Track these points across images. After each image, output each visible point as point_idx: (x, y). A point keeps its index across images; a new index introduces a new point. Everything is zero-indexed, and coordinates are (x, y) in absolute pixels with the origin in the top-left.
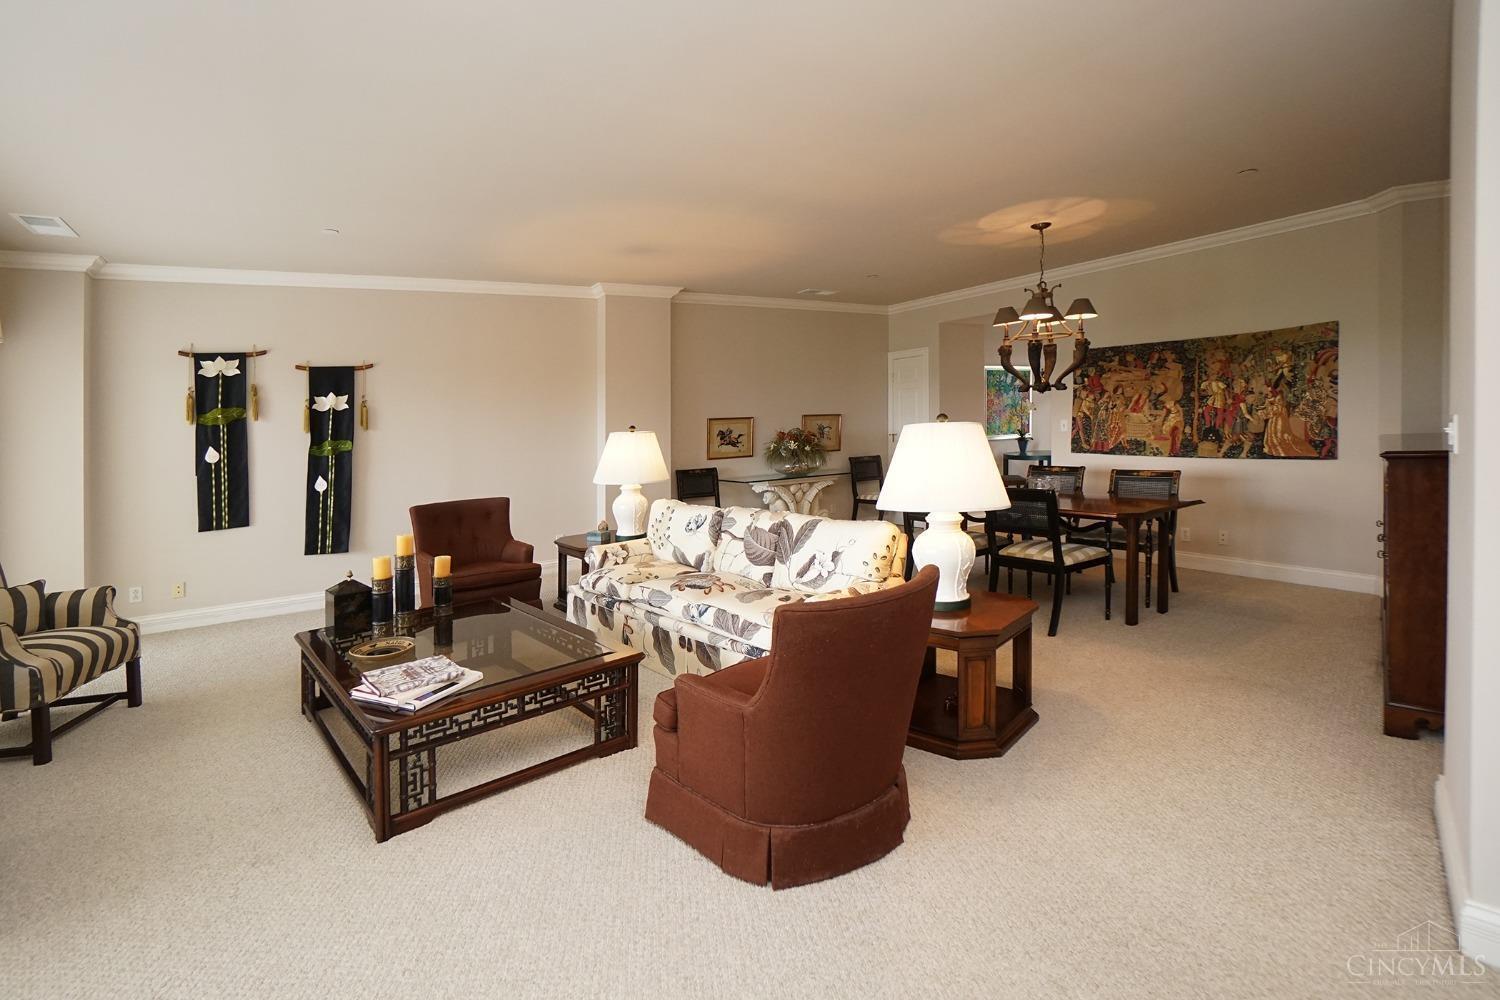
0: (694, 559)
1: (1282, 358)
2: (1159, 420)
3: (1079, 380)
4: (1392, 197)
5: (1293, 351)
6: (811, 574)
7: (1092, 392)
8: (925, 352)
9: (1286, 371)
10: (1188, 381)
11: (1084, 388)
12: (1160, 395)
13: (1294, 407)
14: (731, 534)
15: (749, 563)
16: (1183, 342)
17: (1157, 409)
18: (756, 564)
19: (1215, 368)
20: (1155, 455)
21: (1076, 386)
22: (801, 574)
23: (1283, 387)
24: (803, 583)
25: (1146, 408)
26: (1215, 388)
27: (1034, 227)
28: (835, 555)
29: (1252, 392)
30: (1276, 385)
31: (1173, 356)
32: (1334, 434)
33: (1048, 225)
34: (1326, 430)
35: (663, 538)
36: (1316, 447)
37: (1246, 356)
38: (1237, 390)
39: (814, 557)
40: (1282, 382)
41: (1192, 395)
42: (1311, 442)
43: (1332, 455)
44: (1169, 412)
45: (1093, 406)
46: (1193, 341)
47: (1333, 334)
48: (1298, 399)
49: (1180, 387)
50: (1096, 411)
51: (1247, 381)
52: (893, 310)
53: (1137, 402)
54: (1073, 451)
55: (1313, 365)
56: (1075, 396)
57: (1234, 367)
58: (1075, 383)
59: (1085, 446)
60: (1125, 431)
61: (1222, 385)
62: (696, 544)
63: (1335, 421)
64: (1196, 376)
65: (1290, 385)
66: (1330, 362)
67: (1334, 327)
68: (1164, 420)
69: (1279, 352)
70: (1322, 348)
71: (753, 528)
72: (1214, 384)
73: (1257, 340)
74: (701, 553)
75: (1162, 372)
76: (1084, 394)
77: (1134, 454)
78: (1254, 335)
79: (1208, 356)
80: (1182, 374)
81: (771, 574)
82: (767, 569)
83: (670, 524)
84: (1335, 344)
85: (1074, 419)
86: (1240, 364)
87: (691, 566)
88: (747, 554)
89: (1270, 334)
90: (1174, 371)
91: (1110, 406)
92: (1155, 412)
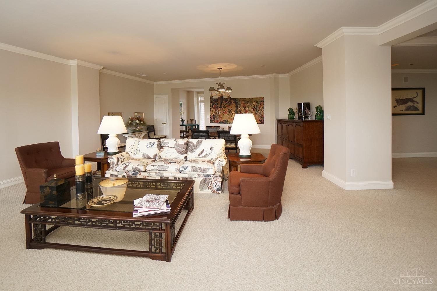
0: (153, 156)
1: (255, 103)
2: (231, 115)
3: (212, 106)
4: (273, 75)
5: (256, 102)
6: (203, 154)
7: (215, 109)
8: (167, 96)
9: (255, 106)
10: (237, 107)
11: (213, 108)
12: (231, 110)
13: (257, 113)
14: (168, 147)
15: (179, 154)
16: (236, 99)
17: (230, 113)
18: (182, 154)
19: (242, 105)
20: (230, 123)
21: (211, 107)
22: (199, 155)
23: (255, 109)
24: (200, 157)
25: (228, 113)
26: (242, 109)
27: (218, 68)
28: (211, 149)
29: (249, 110)
30: (253, 109)
31: (233, 102)
32: (263, 119)
33: (221, 68)
34: (262, 118)
35: (136, 151)
36: (261, 121)
37: (248, 103)
38: (246, 110)
39: (204, 150)
40: (255, 108)
41: (238, 110)
42: (260, 120)
43: (263, 123)
44: (233, 114)
45: (215, 112)
46: (238, 99)
47: (263, 99)
48: (257, 112)
49: (235, 109)
50: (216, 113)
51: (248, 108)
52: (155, 83)
53: (226, 111)
54: (210, 123)
55: (260, 105)
56: (211, 110)
57: (246, 105)
58: (211, 106)
59: (213, 122)
60: (223, 118)
61: (243, 109)
62: (153, 151)
63: (263, 116)
64: (238, 106)
65: (256, 109)
66: (263, 105)
67: (263, 98)
68: (232, 116)
69: (254, 102)
70: (261, 102)
71: (177, 144)
72: (242, 108)
73: (250, 99)
74: (156, 154)
75: (231, 105)
76: (213, 109)
77: (225, 123)
78: (249, 98)
79: (240, 102)
80: (235, 106)
81: (187, 156)
82: (185, 155)
83: (139, 146)
84: (263, 101)
85: (210, 115)
86: (247, 104)
87: (152, 159)
88: (177, 152)
89: (252, 98)
90: (234, 105)
91: (219, 112)
92: (229, 114)
